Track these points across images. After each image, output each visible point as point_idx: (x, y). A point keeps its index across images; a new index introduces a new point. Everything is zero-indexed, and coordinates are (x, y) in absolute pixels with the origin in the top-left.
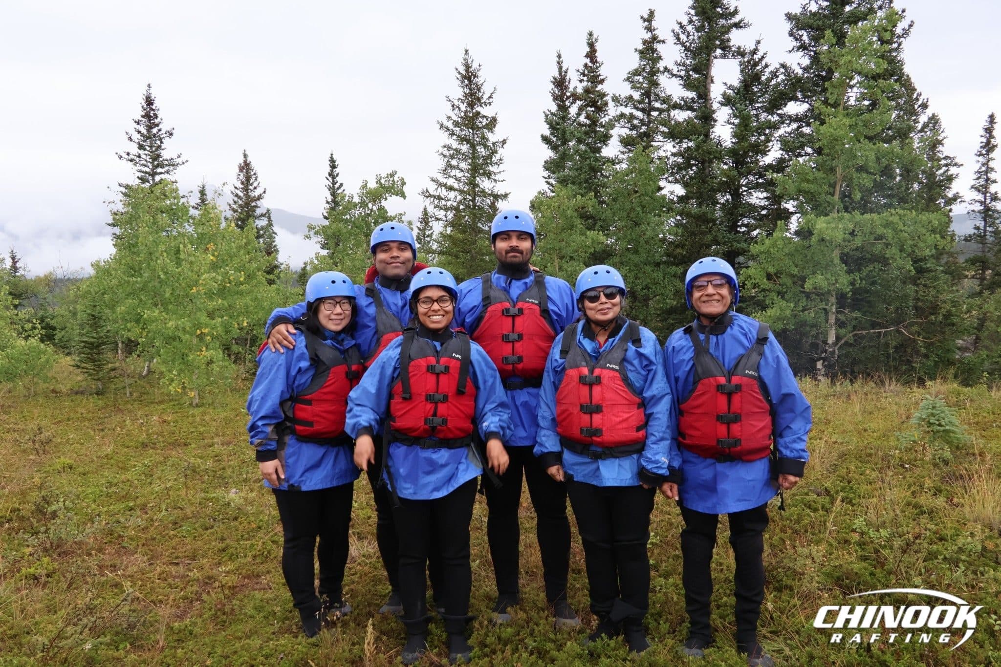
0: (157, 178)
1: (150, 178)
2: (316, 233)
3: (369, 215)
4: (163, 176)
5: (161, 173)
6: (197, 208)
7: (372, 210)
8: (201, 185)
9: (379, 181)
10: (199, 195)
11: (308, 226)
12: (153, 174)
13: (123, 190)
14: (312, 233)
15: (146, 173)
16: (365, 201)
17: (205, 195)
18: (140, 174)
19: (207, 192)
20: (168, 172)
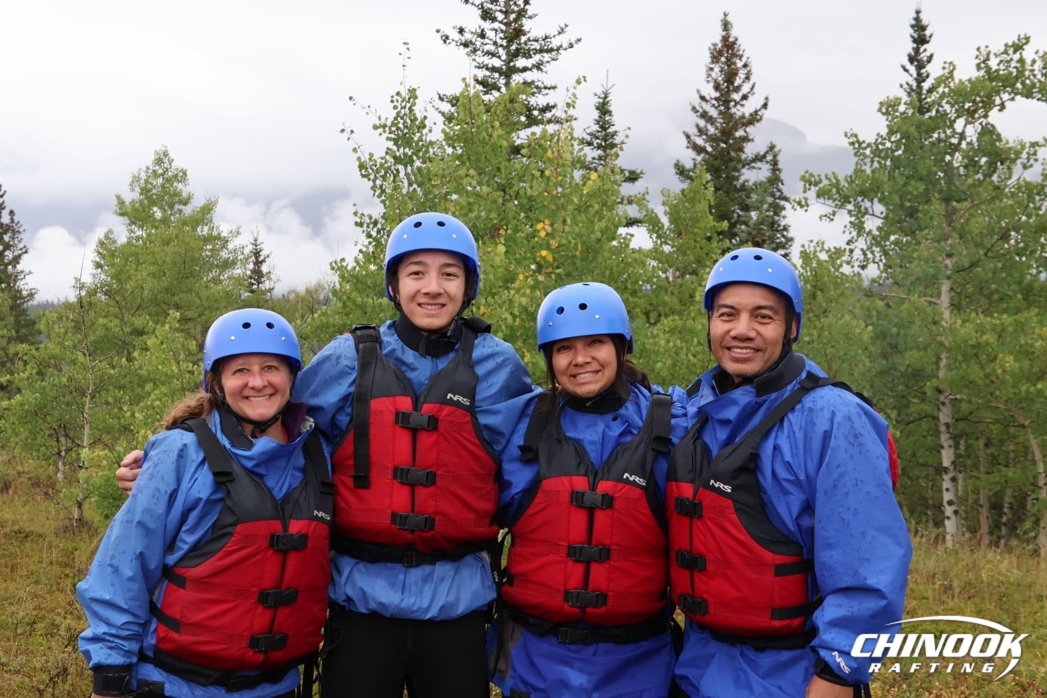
0: (517, 78)
1: (502, 81)
2: (819, 195)
3: (956, 148)
4: (529, 76)
5: (525, 69)
6: (590, 144)
7: (962, 136)
8: (599, 92)
9: (983, 64)
10: (596, 114)
11: (803, 178)
12: (509, 72)
13: (446, 107)
14: (812, 193)
15: (494, 69)
16: (946, 114)
17: (609, 113)
18: (481, 74)
19: (612, 107)
20: (538, 66)
